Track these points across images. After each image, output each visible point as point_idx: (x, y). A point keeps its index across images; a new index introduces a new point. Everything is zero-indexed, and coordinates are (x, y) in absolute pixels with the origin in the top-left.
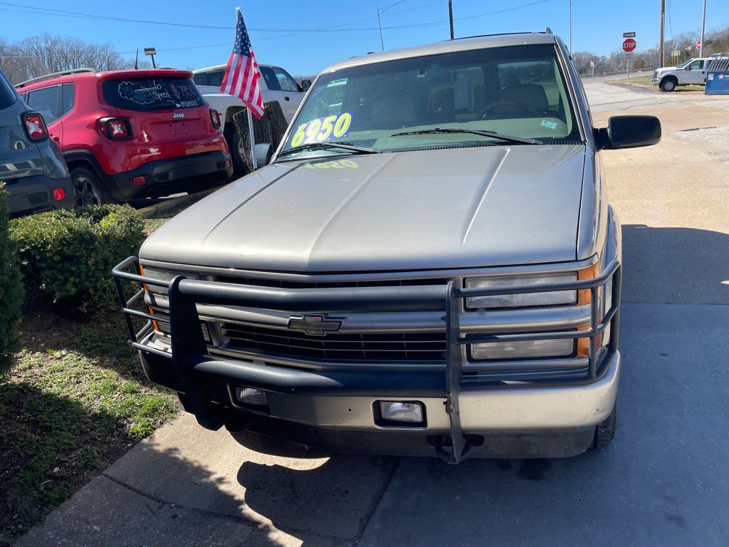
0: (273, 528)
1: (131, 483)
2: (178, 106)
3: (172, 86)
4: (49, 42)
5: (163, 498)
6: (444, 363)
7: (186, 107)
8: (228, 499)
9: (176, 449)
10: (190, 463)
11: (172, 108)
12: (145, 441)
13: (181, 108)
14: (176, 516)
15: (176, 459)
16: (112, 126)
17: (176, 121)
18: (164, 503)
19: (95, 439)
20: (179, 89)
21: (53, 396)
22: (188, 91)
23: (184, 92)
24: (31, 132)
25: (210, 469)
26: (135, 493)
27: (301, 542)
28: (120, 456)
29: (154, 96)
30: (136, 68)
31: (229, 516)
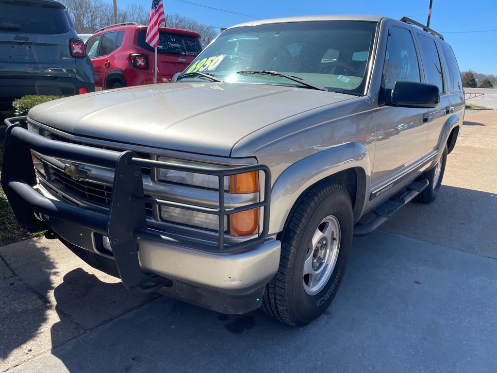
0: (54, 308)
1: (6, 259)
2: (183, 53)
3: (183, 41)
4: (178, 21)
5: (17, 272)
6: (108, 207)
7: (188, 55)
8: (48, 285)
9: (48, 249)
10: (49, 259)
11: (178, 54)
12: (35, 239)
13: (185, 55)
14: (14, 284)
15: (44, 254)
16: (138, 59)
17: (179, 63)
18: (16, 275)
19: (7, 229)
20: (186, 43)
21: (3, 199)
22: (193, 45)
23: (190, 46)
24: (75, 51)
25: (57, 266)
26: (5, 264)
27: (59, 320)
28: (14, 242)
29: (168, 45)
30: (165, 26)
31: (39, 294)
